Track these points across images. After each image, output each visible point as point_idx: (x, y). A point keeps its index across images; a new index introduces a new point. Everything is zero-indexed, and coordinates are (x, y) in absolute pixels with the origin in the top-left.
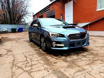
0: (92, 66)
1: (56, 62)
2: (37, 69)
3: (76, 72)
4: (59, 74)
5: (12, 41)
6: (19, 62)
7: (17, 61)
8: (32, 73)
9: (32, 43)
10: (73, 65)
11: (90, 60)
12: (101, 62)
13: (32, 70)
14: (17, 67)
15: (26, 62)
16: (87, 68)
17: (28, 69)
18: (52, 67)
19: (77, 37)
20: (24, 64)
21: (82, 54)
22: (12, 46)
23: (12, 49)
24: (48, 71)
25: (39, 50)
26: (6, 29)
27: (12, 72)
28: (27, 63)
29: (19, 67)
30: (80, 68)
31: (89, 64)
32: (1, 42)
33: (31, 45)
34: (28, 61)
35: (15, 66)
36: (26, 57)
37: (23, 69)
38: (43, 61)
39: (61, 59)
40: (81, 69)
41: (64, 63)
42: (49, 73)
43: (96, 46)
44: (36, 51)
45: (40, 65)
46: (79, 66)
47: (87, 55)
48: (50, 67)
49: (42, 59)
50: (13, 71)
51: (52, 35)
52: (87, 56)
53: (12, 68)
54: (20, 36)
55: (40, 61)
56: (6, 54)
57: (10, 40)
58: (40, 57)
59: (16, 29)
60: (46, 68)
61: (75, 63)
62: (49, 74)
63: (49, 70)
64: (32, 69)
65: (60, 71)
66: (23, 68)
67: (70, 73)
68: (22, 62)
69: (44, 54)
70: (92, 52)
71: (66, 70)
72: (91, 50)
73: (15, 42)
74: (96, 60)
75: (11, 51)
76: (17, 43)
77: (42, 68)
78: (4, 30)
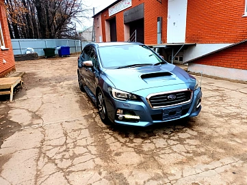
0: (186, 167)
1: (120, 153)
2: (81, 167)
3: (148, 180)
4: (117, 181)
5: (44, 86)
6: (51, 147)
7: (49, 143)
8: (71, 175)
9: (83, 94)
10: (151, 163)
11: (188, 152)
12: (207, 159)
13: (71, 169)
14: (46, 160)
15: (64, 148)
16: (173, 172)
17: (64, 164)
18: (110, 164)
19: (168, 100)
20: (59, 153)
21: (179, 134)
22: (43, 103)
23: (41, 109)
24: (100, 174)
25: (94, 118)
26: (33, 50)
27: (38, 170)
28: (65, 151)
29: (50, 159)
30: (160, 172)
31: (181, 163)
32: (21, 88)
33: (81, 102)
34: (68, 146)
35: (43, 155)
36: (66, 135)
37: (56, 165)
38: (95, 149)
39: (132, 145)
40: (161, 174)
41: (134, 157)
42: (100, 177)
43: (219, 113)
44: (88, 121)
45: (89, 156)
46: (160, 166)
47: (189, 138)
48: (106, 164)
49: (96, 144)
50: (39, 168)
51: (117, 94)
52: (188, 141)
53: (38, 160)
54: (62, 72)
55: (89, 148)
56: (30, 125)
57: (40, 82)
58: (92, 137)
59: (54, 49)
60: (97, 165)
61: (156, 158)
62: (101, 179)
63: (102, 170)
64: (72, 165)
65: (121, 174)
66: (56, 161)
67: (137, 180)
68: (57, 146)
69: (102, 128)
70: (202, 129)
71: (133, 173)
72: (202, 125)
73: (49, 88)
74: (200, 155)
75: (40, 118)
76: (54, 93)
77: (91, 165)
78: (28, 52)
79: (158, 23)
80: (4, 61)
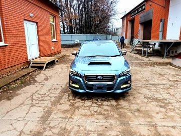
1: (63, 104)
11: (96, 112)
15: (43, 96)
19: (97, 79)
22: (56, 73)
23: (52, 76)
26: (79, 41)
36: (50, 90)
39: (73, 101)
47: (107, 105)
49: (57, 97)
52: (104, 106)
55: (52, 98)
56: (40, 83)
60: (47, 106)
68: (40, 94)
74: (101, 114)
75: (47, 80)
79: (161, 23)
80: (53, 48)
